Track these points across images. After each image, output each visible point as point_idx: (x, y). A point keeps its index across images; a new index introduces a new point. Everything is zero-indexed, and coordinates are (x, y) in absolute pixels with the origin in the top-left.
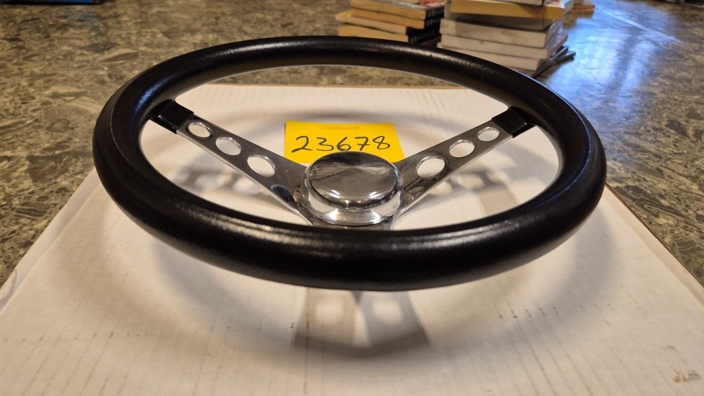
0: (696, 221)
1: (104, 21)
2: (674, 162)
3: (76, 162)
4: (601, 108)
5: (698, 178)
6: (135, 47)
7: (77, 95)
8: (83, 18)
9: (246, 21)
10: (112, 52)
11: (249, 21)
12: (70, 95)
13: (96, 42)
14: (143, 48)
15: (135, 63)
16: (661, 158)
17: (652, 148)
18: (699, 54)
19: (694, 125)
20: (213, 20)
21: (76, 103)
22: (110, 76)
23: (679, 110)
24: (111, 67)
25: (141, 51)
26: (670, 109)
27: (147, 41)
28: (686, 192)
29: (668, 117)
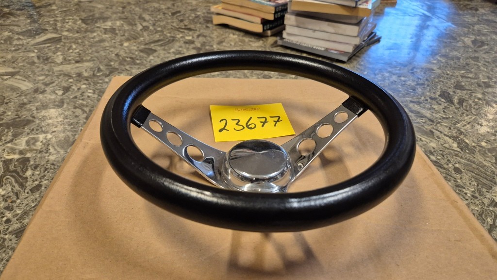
0: (453, 172)
1: (38, 10)
2: (442, 125)
3: (7, 132)
4: (396, 82)
5: (458, 137)
6: (59, 32)
7: (12, 75)
8: (21, 8)
9: (145, 10)
10: (42, 36)
11: (147, 10)
12: (7, 74)
13: (30, 28)
14: (65, 33)
15: (58, 46)
16: (433, 121)
17: (428, 114)
18: (467, 37)
19: (458, 95)
20: (121, 9)
21: (11, 82)
22: (38, 58)
23: (449, 83)
24: (40, 50)
25: (64, 36)
26: (443, 82)
27: (69, 27)
28: (448, 149)
29: (441, 89)
